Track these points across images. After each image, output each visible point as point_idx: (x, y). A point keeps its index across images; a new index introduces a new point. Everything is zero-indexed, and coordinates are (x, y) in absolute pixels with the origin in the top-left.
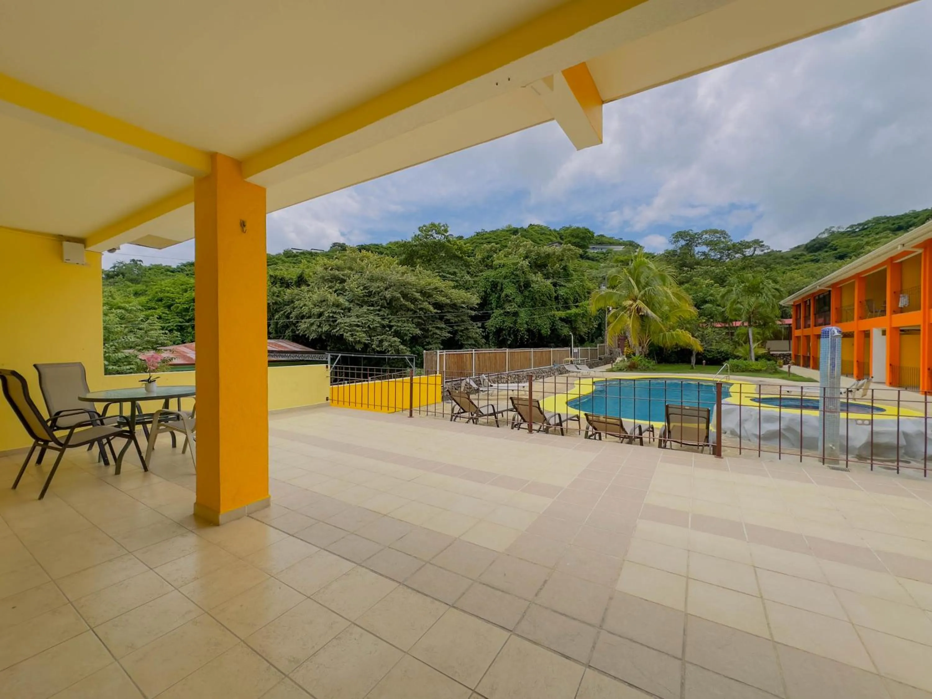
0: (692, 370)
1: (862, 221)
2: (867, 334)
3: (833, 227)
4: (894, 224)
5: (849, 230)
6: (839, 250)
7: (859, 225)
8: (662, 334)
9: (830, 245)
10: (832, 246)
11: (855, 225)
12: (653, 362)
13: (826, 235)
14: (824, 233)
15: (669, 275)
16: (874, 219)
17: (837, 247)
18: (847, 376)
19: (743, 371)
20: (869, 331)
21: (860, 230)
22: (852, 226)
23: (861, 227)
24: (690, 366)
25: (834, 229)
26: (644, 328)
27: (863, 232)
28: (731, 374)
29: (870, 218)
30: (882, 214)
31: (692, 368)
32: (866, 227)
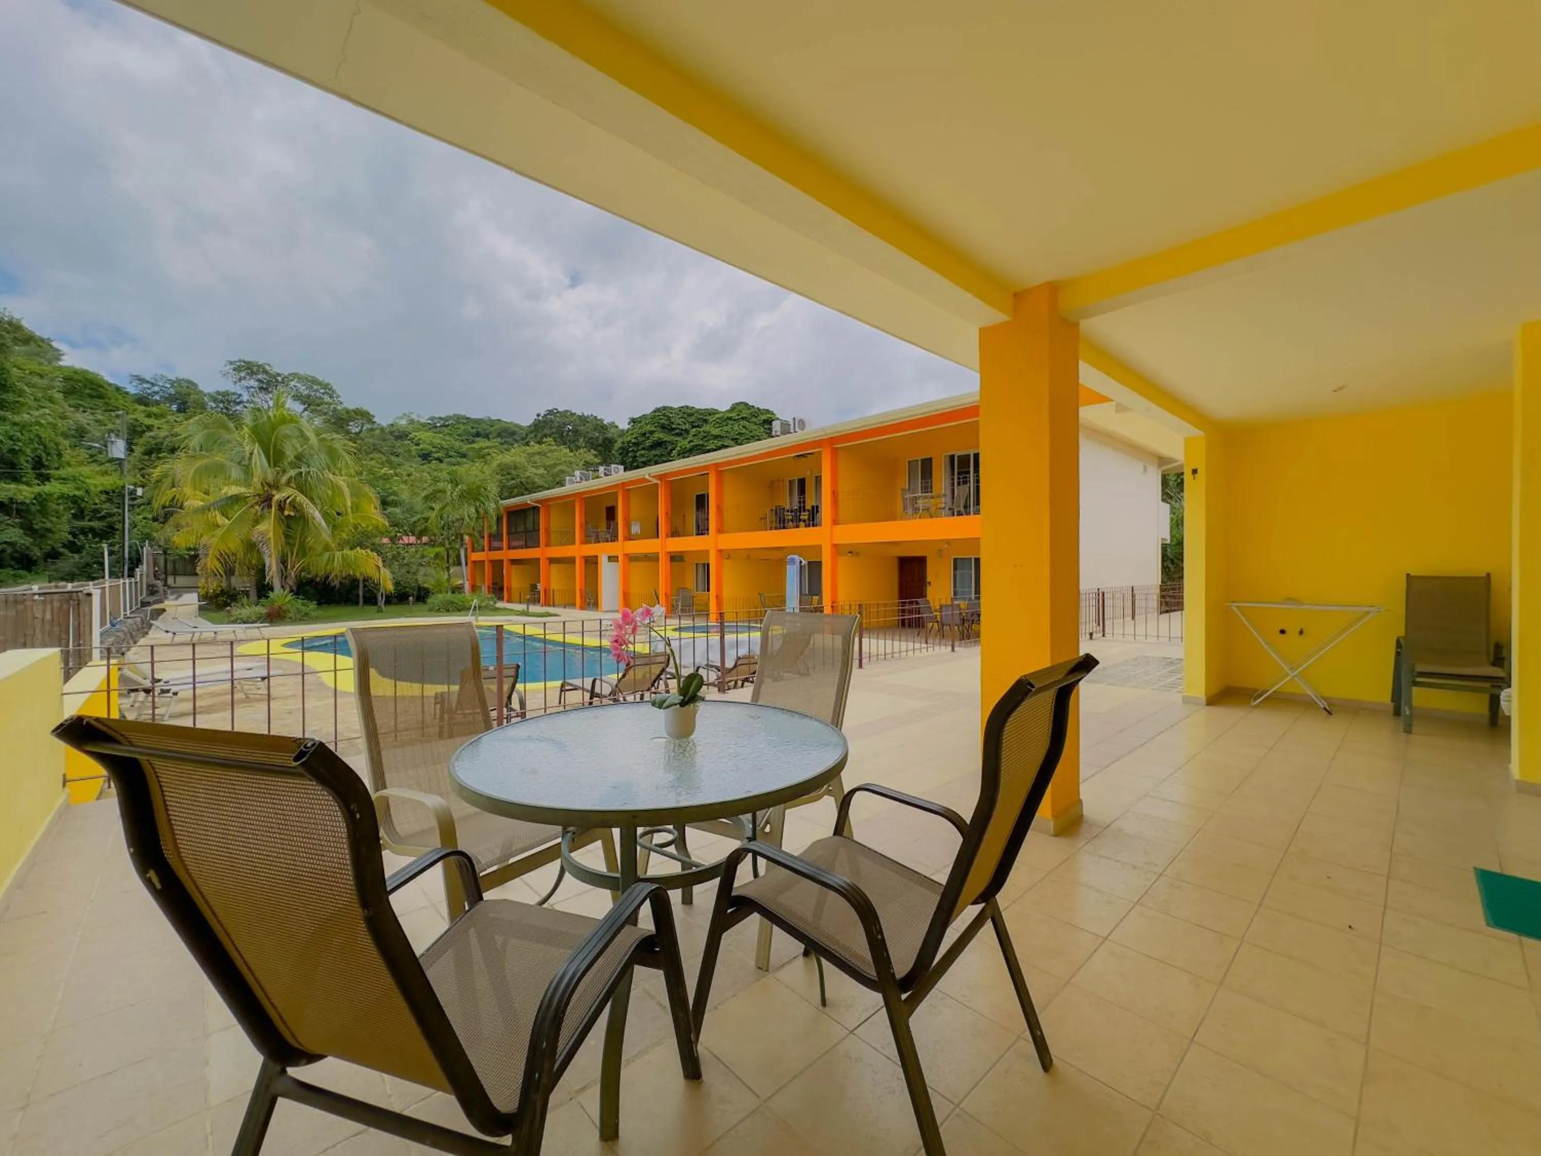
0: (380, 614)
1: (443, 416)
2: (592, 562)
3: (413, 413)
4: (473, 428)
5: (429, 421)
6: (421, 446)
7: (441, 418)
8: (326, 555)
9: (411, 436)
10: (413, 439)
11: (437, 418)
12: (312, 605)
13: (403, 422)
14: (402, 418)
15: (343, 449)
16: (454, 415)
17: (421, 442)
18: (565, 608)
19: (459, 610)
20: (597, 557)
21: (441, 426)
22: (432, 418)
23: (442, 422)
24: (375, 608)
25: (414, 417)
26: (291, 541)
27: (444, 428)
28: (480, 615)
29: (451, 414)
30: (463, 412)
31: (380, 611)
32: (447, 423)
